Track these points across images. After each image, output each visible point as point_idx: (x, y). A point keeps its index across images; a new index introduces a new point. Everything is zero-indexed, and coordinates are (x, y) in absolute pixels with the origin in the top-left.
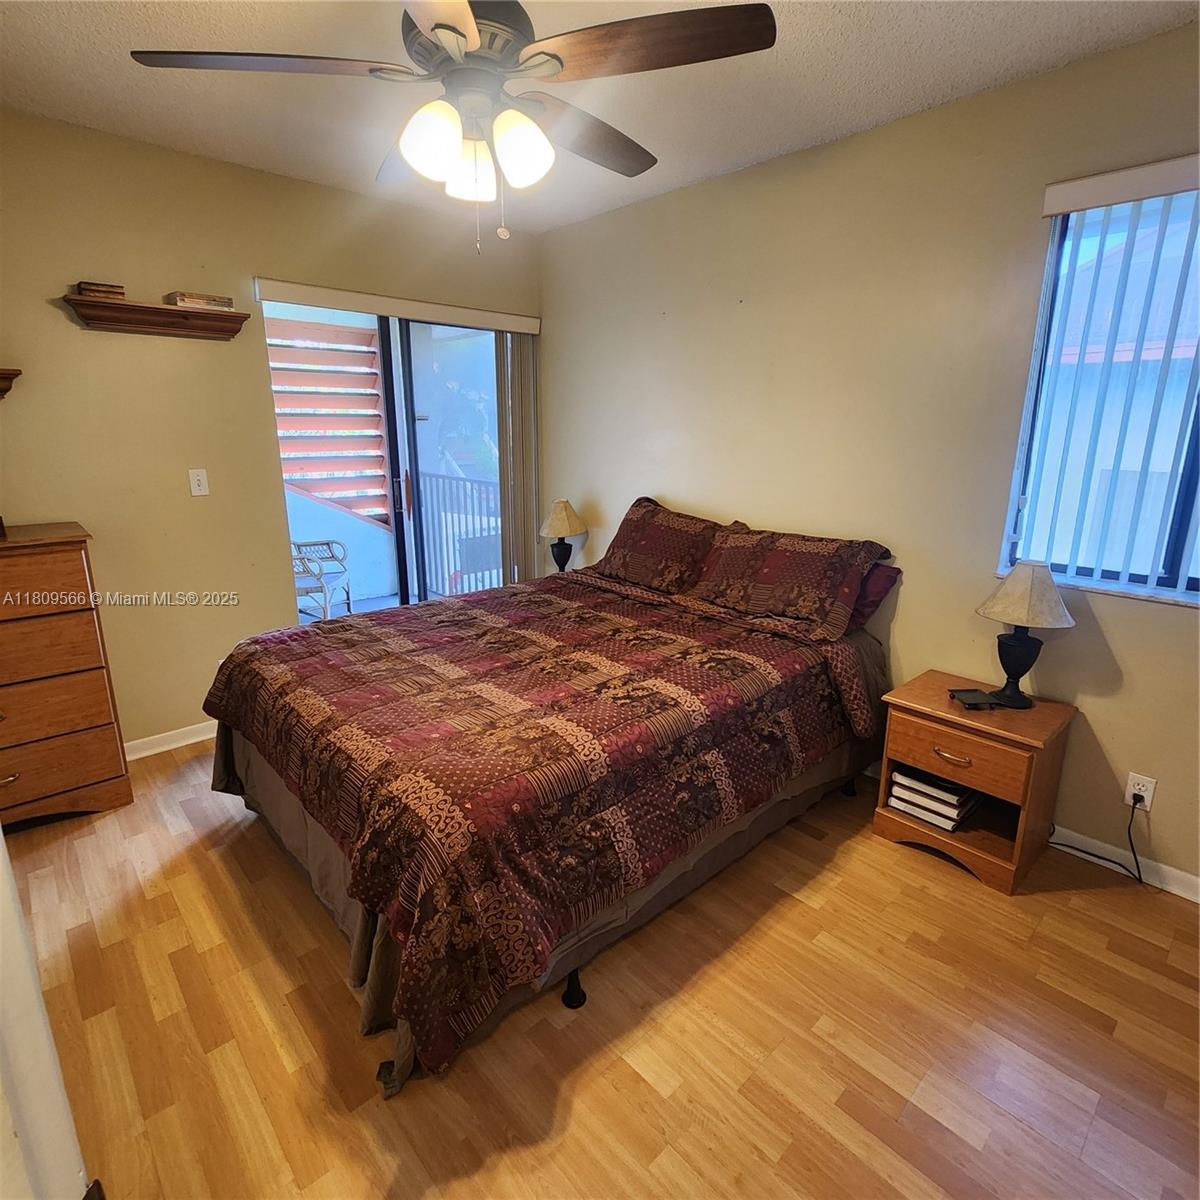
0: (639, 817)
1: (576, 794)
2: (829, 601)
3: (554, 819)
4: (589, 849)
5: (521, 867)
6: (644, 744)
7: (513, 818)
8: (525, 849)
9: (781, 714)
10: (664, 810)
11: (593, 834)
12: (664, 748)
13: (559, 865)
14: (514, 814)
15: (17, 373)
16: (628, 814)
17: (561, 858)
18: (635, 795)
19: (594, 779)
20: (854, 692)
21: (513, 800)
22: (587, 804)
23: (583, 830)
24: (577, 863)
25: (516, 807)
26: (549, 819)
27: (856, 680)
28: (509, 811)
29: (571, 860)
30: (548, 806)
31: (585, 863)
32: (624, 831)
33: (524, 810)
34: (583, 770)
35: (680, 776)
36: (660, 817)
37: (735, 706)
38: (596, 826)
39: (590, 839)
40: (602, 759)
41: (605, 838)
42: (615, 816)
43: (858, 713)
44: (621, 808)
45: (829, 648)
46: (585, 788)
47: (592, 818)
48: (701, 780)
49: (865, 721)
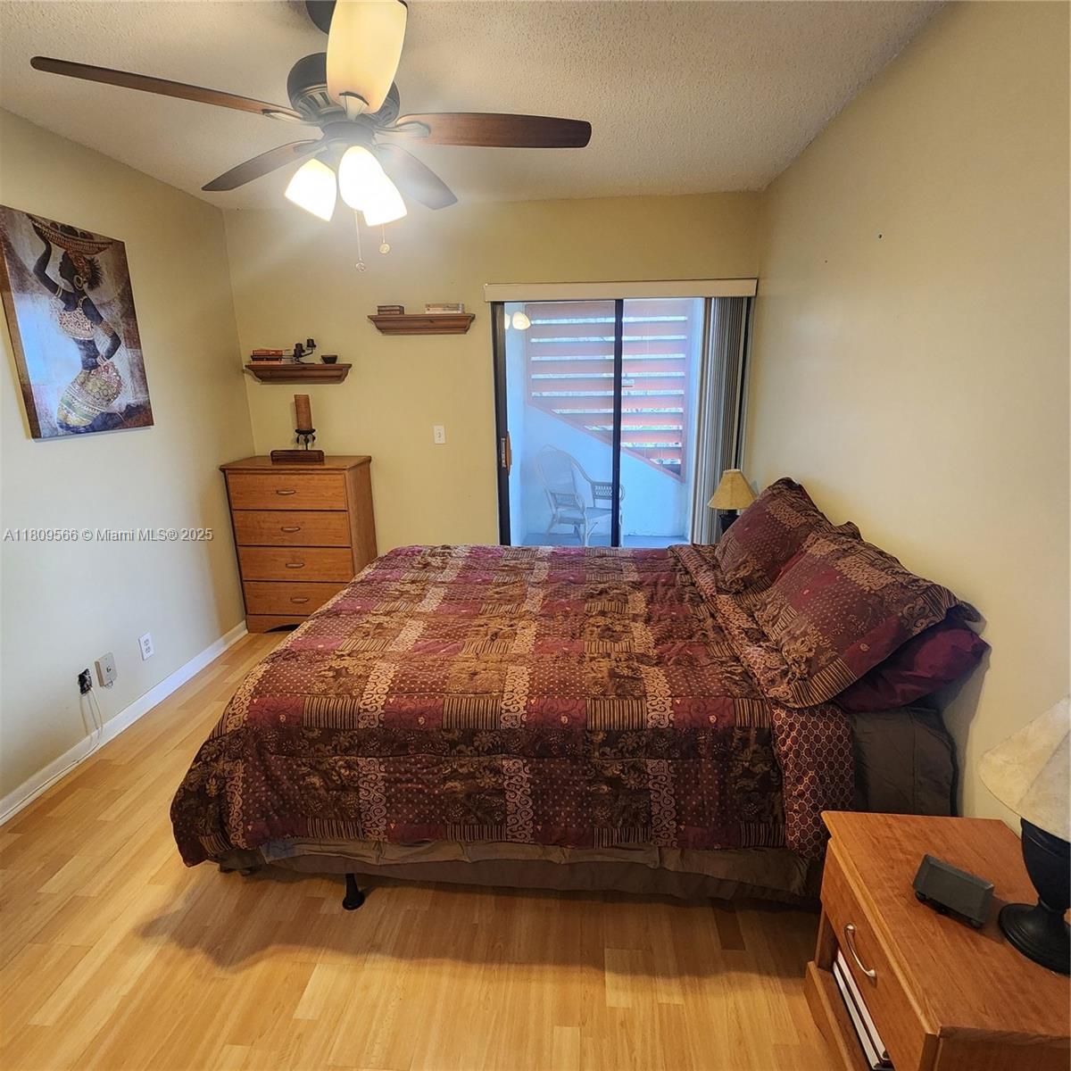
0: (398, 781)
1: (339, 731)
2: (830, 654)
3: (312, 742)
4: (334, 781)
5: (267, 763)
6: (428, 719)
7: (277, 725)
8: (279, 752)
9: (652, 763)
10: (428, 787)
11: (343, 771)
12: (448, 731)
13: (304, 779)
14: (279, 721)
15: (350, 366)
16: (386, 772)
17: (309, 774)
18: (402, 759)
19: (361, 726)
20: (801, 787)
21: (284, 711)
22: (347, 744)
23: (336, 763)
24: (321, 786)
25: (282, 718)
26: (308, 739)
27: (811, 773)
28: (276, 718)
29: (316, 781)
30: (310, 729)
31: (328, 790)
32: (376, 784)
33: (287, 722)
34: (354, 715)
35: (462, 766)
36: (420, 791)
37: (568, 726)
38: (349, 766)
39: (339, 774)
40: (376, 714)
41: (351, 779)
42: (372, 769)
43: (797, 817)
44: (381, 764)
45: (783, 715)
46: (349, 730)
47: (347, 758)
48: (488, 781)
49: (803, 832)
